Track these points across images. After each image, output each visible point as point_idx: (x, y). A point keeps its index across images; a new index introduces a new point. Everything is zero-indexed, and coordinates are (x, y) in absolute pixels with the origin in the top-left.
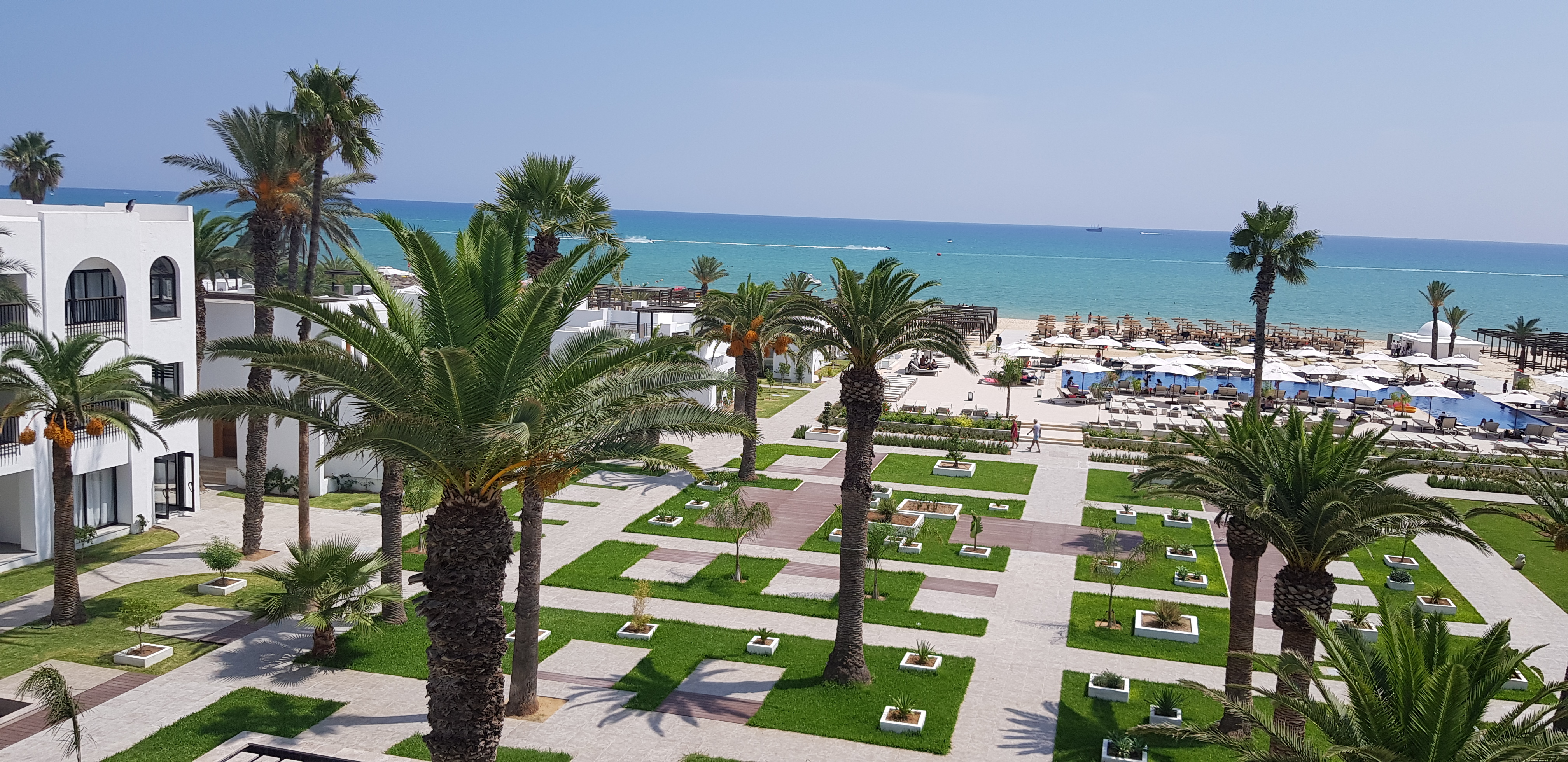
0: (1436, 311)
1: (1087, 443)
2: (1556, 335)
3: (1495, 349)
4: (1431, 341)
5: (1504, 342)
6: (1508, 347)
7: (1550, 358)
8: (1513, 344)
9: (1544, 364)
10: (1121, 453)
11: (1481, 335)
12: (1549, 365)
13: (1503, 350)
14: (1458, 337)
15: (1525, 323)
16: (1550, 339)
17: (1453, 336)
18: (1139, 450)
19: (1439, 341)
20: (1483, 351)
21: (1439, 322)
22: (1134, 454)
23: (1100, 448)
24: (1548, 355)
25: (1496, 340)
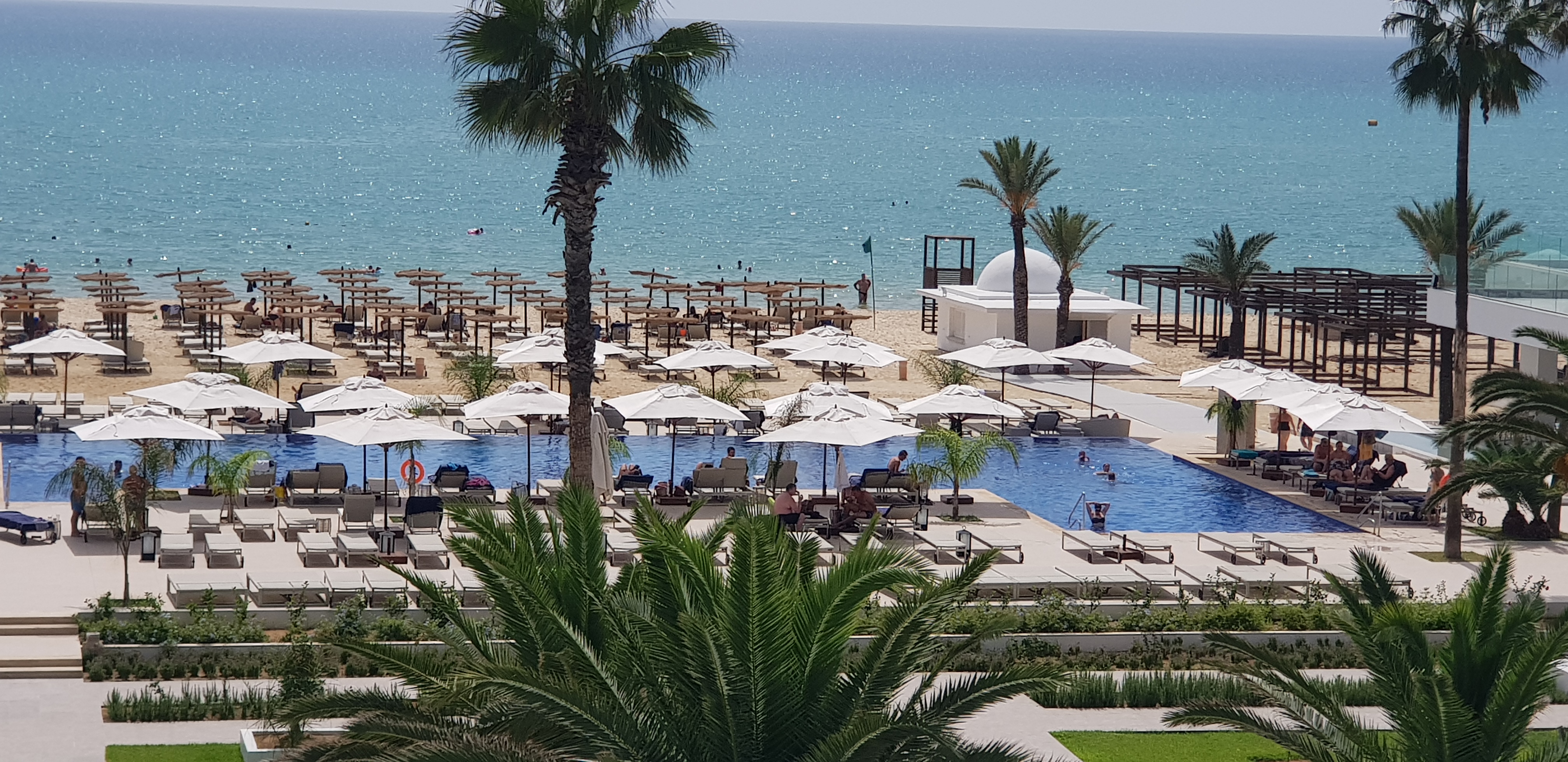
0: (1018, 222)
1: (96, 665)
2: (1309, 275)
3: (1168, 319)
4: (1010, 304)
5: (1187, 300)
6: (1199, 311)
7: (1298, 336)
8: (1209, 303)
9: (1286, 354)
10: (200, 686)
11: (1132, 284)
12: (1298, 355)
13: (1186, 321)
14: (1077, 292)
15: (1238, 248)
16: (1295, 285)
17: (1065, 288)
18: (253, 674)
19: (1032, 304)
20: (1139, 328)
21: (1027, 250)
22: (238, 688)
23: (138, 678)
24: (1293, 327)
25: (1169, 294)
